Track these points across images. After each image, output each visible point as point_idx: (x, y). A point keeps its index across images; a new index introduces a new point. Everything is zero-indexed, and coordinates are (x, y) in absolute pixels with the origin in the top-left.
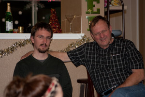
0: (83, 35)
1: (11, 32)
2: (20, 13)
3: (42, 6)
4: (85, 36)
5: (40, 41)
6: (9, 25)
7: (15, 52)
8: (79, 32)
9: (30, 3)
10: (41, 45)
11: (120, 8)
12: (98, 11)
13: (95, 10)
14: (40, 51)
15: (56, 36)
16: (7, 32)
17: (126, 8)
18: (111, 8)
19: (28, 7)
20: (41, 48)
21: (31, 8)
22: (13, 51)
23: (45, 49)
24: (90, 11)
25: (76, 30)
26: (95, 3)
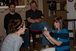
0: (25, 6)
1: (3, 6)
4: (26, 6)
5: (12, 9)
6: (2, 4)
7: (4, 13)
8: (24, 5)
10: (12, 10)
14: (12, 12)
15: (17, 7)
16: (1, 6)
20: (12, 11)
23: (13, 11)
25: (23, 5)
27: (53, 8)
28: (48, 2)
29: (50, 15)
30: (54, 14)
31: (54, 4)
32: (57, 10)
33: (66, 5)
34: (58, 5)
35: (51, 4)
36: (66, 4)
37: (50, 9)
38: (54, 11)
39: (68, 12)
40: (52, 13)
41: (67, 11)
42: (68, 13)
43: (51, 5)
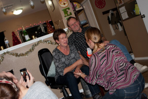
1: (29, 40)
2: (36, 32)
3: (45, 25)
4: (68, 29)
6: (27, 37)
7: (35, 50)
9: (39, 26)
11: (82, 8)
12: (71, 14)
13: (69, 14)
17: (84, 7)
18: (77, 10)
19: (39, 28)
21: (41, 28)
22: (33, 50)
24: (66, 15)
26: (67, 10)
27: (116, 19)
28: (104, 13)
29: (113, 33)
30: (120, 29)
31: (115, 12)
32: (123, 19)
33: (136, 5)
34: (123, 10)
35: (110, 14)
36: (137, 3)
37: (110, 23)
38: (119, 24)
39: (144, 15)
40: (116, 29)
41: (142, 15)
42: (144, 17)
43: (110, 16)
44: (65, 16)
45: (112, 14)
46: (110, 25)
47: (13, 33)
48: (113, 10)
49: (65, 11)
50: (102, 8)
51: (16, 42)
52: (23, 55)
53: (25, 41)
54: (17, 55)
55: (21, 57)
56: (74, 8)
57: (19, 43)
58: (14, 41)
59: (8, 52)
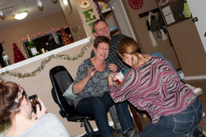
1: (37, 55)
2: (47, 44)
3: (60, 34)
4: (91, 38)
6: (34, 51)
7: (45, 68)
8: (86, 37)
11: (109, 9)
12: (95, 17)
13: (92, 17)
16: (34, 56)
17: (113, 8)
18: (103, 12)
19: (51, 38)
21: (53, 38)
22: (42, 68)
24: (88, 19)
26: (90, 12)
27: (158, 24)
28: (141, 16)
29: (154, 43)
30: (164, 37)
31: (156, 14)
32: (168, 24)
33: (185, 4)
34: (167, 11)
35: (150, 16)
36: (186, 2)
37: (149, 29)
38: (162, 31)
39: (196, 18)
40: (158, 37)
41: (194, 17)
42: (197, 20)
43: (149, 20)
44: (87, 21)
45: (153, 17)
46: (150, 32)
47: (15, 45)
48: (154, 11)
49: (87, 14)
50: (138, 8)
51: (19, 57)
52: (29, 75)
53: (31, 55)
54: (20, 76)
55: (25, 78)
56: (99, 9)
57: (23, 59)
58: (15, 56)
59: (7, 72)
